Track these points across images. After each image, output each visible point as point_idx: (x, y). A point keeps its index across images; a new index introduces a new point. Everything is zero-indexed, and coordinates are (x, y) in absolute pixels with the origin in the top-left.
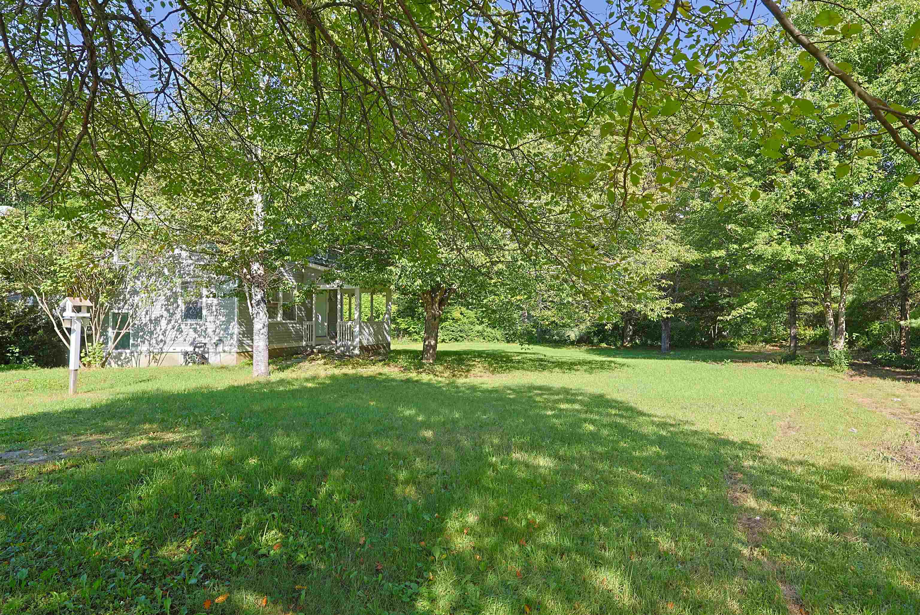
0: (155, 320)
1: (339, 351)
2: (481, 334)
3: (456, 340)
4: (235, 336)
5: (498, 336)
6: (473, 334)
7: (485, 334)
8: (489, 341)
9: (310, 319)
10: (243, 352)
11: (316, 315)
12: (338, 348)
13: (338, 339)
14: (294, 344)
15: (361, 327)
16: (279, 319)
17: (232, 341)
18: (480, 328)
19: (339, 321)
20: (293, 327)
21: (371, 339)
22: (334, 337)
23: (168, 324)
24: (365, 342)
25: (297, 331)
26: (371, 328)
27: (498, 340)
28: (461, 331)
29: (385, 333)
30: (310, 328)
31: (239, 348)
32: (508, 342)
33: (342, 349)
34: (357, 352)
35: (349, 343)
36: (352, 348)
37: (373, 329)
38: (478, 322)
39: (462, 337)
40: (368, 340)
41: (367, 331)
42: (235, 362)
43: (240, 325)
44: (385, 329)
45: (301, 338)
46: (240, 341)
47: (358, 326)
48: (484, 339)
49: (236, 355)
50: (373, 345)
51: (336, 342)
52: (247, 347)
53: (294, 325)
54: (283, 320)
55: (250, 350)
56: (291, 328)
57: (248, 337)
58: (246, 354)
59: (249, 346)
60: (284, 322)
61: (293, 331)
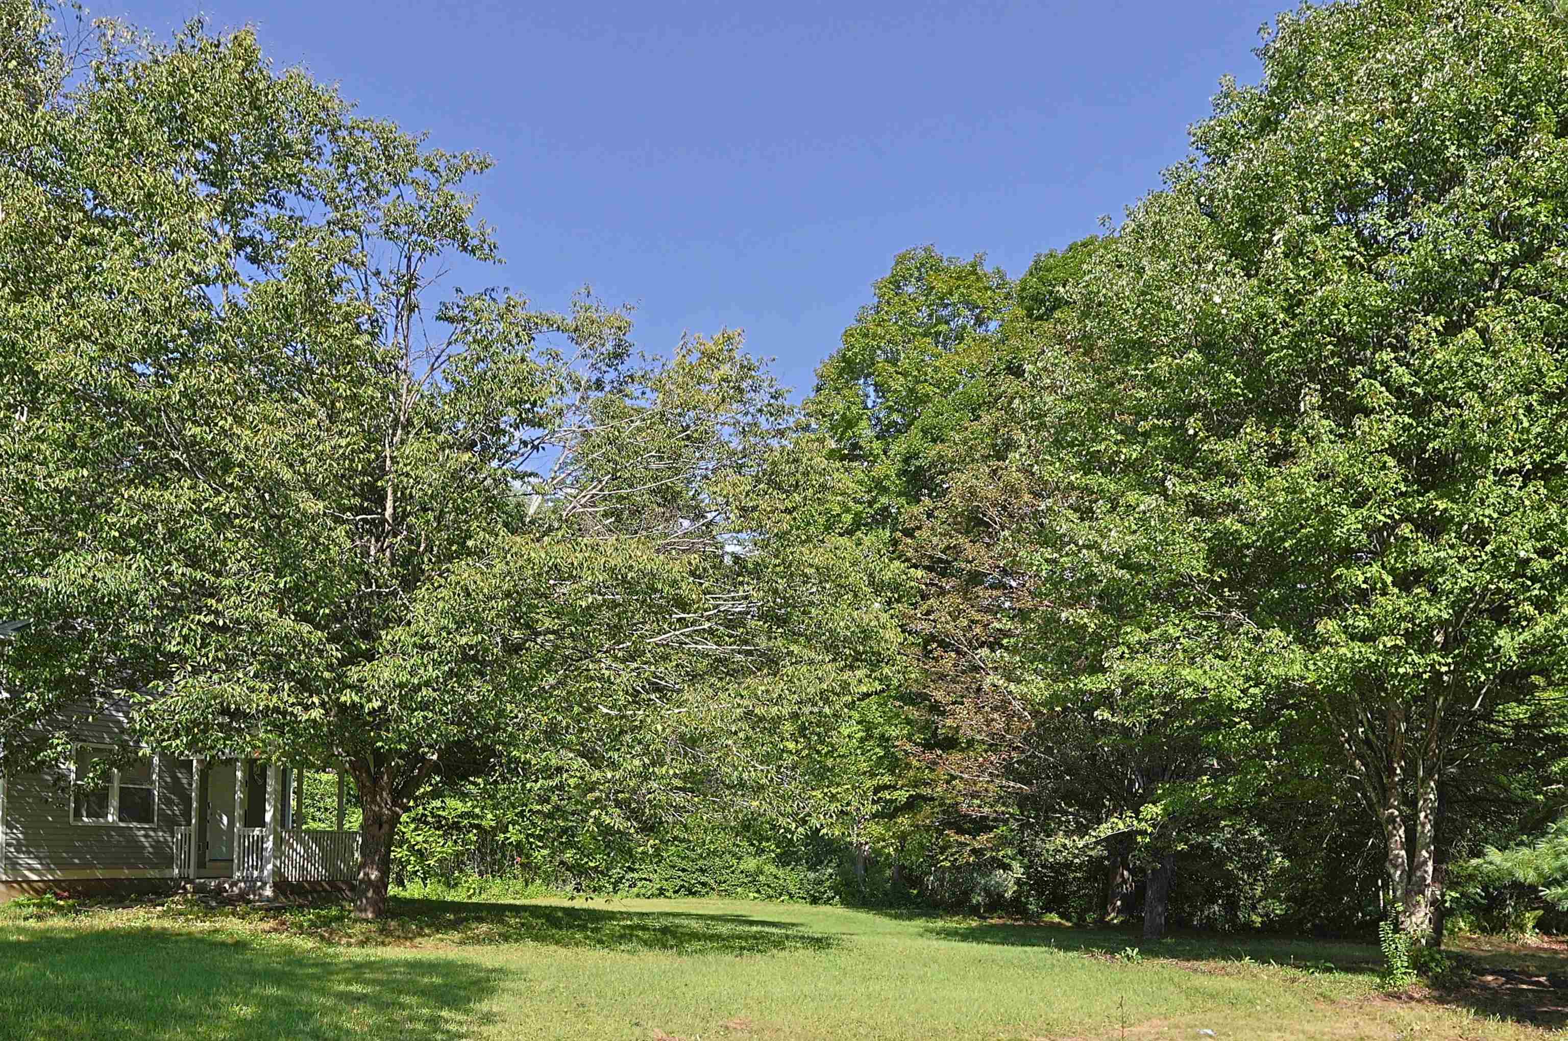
1: (237, 891)
2: (753, 879)
5: (791, 887)
6: (733, 879)
8: (770, 897)
9: (186, 820)
10: (18, 882)
12: (235, 884)
13: (235, 864)
14: (152, 874)
15: (278, 840)
16: (110, 818)
20: (146, 836)
21: (311, 869)
25: (158, 846)
26: (312, 845)
27: (791, 896)
28: (702, 871)
30: (186, 840)
32: (815, 901)
33: (242, 885)
34: (268, 892)
35: (256, 874)
36: (259, 884)
37: (320, 846)
38: (752, 850)
40: (303, 869)
41: (301, 850)
43: (10, 826)
45: (169, 862)
47: (272, 838)
49: (2, 886)
50: (318, 883)
52: (27, 873)
53: (152, 833)
54: (121, 820)
55: (35, 878)
56: (143, 839)
57: (29, 852)
58: (24, 885)
59: (32, 870)
60: (122, 824)
61: (147, 844)
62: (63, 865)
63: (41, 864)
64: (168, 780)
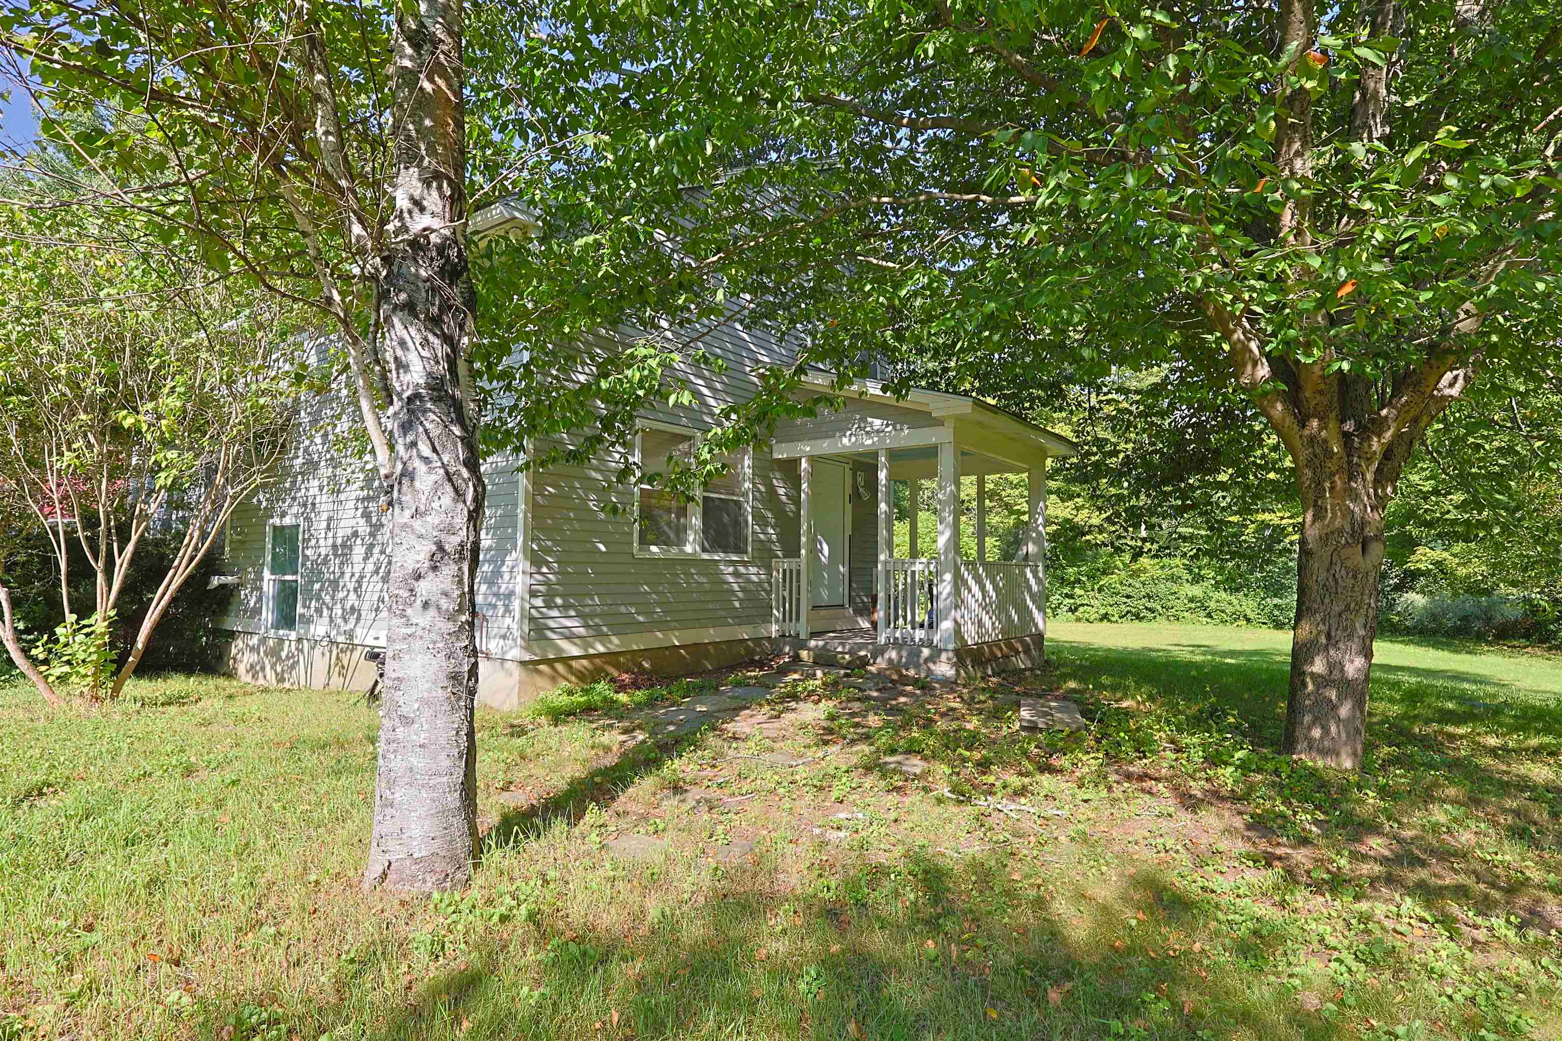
0: (344, 545)
1: (881, 663)
3: (1138, 617)
4: (516, 604)
5: (1248, 612)
7: (1212, 605)
9: (792, 551)
10: (549, 662)
11: (813, 541)
12: (879, 651)
13: (880, 615)
14: (744, 633)
15: (959, 582)
16: (689, 548)
17: (508, 621)
18: (1196, 591)
19: (882, 557)
20: (736, 574)
21: (988, 623)
22: (868, 610)
23: (366, 559)
24: (971, 636)
25: (751, 590)
26: (989, 587)
27: (1248, 620)
29: (1029, 603)
30: (791, 576)
31: (528, 649)
33: (894, 655)
34: (944, 668)
35: (920, 634)
36: (926, 652)
37: (996, 587)
39: (1152, 610)
40: (980, 624)
41: (979, 595)
42: (515, 700)
43: (536, 560)
44: (1029, 588)
45: (763, 613)
46: (532, 619)
47: (948, 577)
48: (1209, 615)
49: (516, 671)
50: (996, 643)
51: (874, 625)
52: (564, 644)
53: (742, 570)
54: (704, 550)
55: (575, 651)
56: (731, 579)
57: (566, 607)
58: (559, 667)
59: (570, 637)
60: (705, 556)
61: (736, 587)
62: (623, 627)
63: (586, 626)
64: (762, 489)
